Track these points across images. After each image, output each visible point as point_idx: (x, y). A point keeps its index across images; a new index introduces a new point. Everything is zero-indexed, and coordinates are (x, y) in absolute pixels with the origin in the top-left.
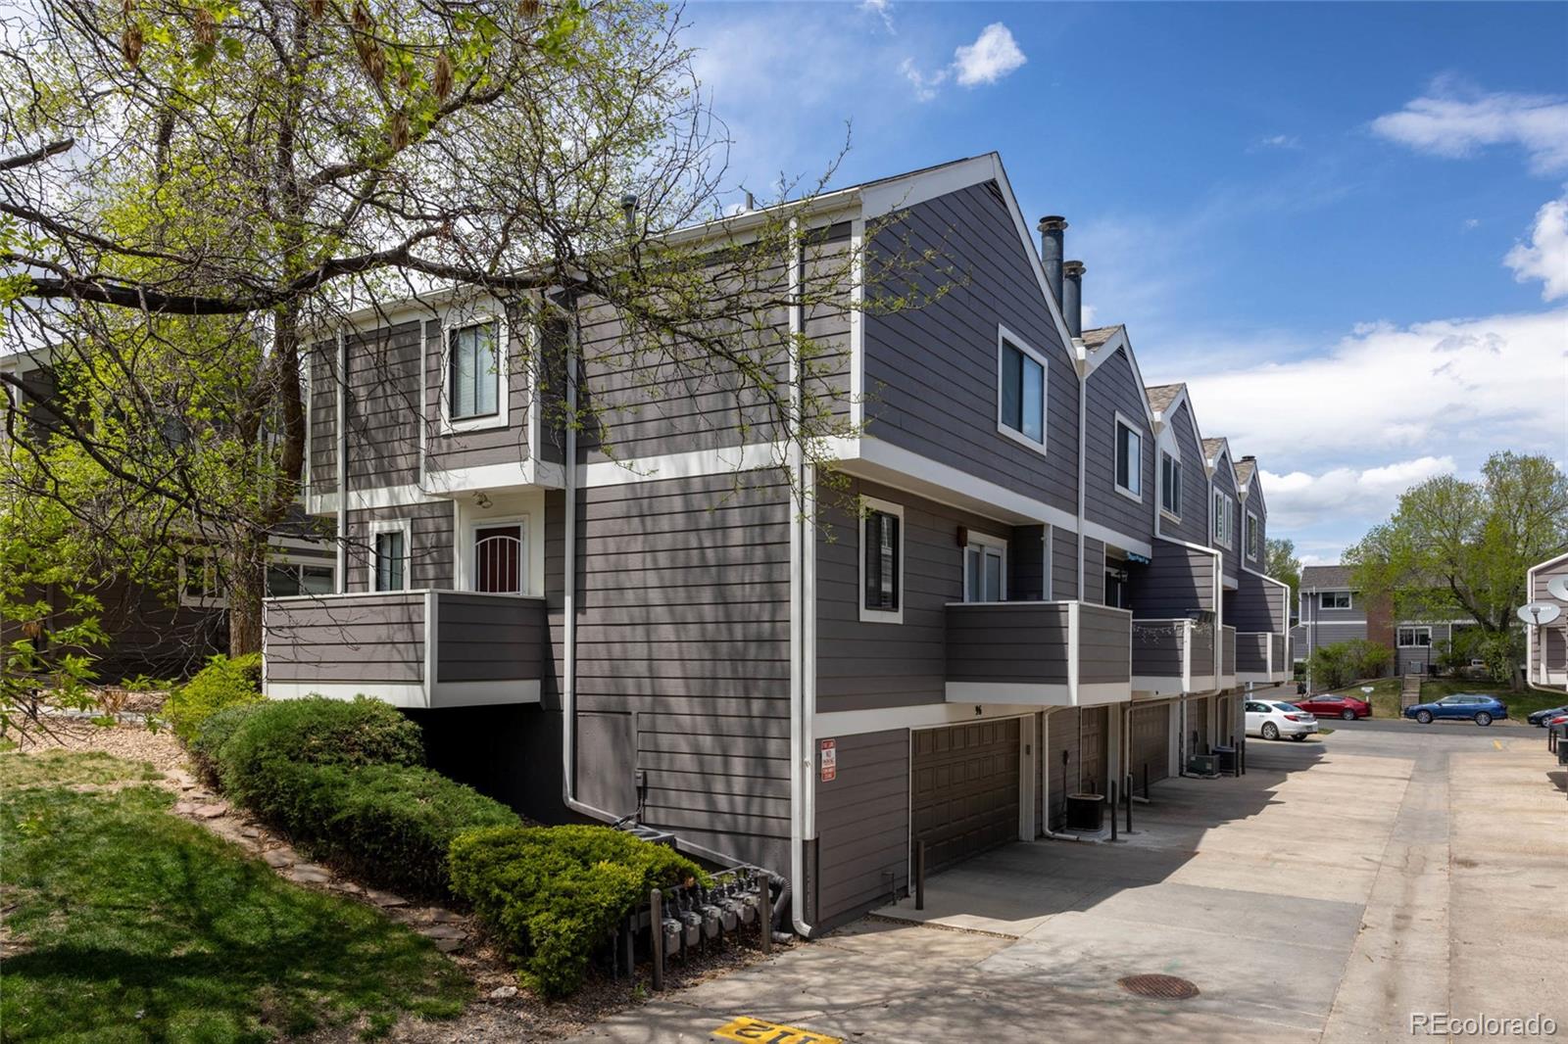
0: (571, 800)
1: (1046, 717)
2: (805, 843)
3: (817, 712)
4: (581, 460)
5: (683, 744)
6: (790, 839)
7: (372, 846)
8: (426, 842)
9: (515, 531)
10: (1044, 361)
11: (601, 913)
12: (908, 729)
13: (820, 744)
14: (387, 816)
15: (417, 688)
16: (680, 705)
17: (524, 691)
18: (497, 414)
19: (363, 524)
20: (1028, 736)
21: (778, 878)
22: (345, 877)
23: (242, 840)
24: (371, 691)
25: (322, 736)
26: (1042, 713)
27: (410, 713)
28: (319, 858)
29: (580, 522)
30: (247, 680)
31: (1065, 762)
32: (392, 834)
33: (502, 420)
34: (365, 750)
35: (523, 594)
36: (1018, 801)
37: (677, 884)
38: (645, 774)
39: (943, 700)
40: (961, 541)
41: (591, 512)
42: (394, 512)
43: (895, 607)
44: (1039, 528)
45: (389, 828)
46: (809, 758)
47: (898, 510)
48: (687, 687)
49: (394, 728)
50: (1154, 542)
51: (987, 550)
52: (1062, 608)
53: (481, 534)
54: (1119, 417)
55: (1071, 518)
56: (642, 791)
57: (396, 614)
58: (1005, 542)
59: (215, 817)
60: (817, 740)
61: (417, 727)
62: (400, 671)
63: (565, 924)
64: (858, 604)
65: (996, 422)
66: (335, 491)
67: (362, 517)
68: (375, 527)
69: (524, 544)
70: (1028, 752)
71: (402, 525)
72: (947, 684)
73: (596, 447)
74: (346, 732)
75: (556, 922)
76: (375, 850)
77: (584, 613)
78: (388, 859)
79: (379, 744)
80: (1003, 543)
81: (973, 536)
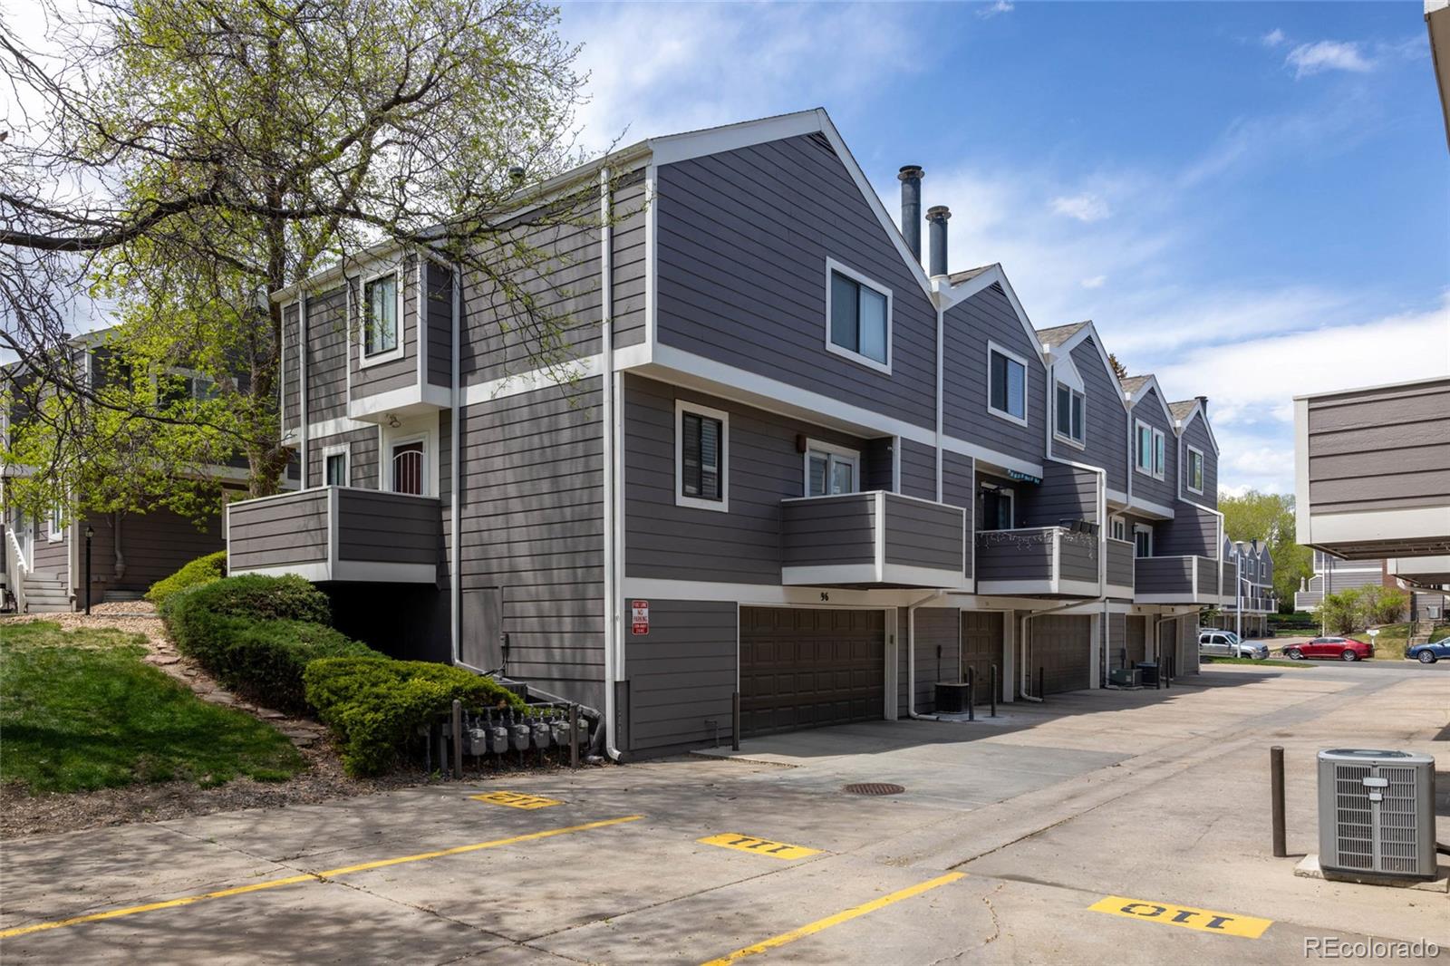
0: (457, 661)
1: (912, 612)
2: (616, 683)
3: (627, 576)
4: (463, 384)
5: (531, 609)
6: (604, 681)
7: (258, 671)
9: (419, 446)
10: (888, 292)
11: (401, 711)
12: (736, 603)
13: (630, 604)
14: (267, 648)
15: (322, 565)
16: (528, 577)
17: (423, 573)
18: (396, 348)
19: (318, 449)
20: (892, 627)
21: (596, 712)
22: (246, 700)
23: (183, 677)
24: (294, 570)
25: (240, 596)
26: (907, 608)
27: (320, 586)
28: (231, 688)
29: (463, 434)
30: (215, 568)
31: (939, 656)
32: (270, 662)
33: (399, 354)
34: (276, 610)
35: (425, 495)
36: (883, 684)
37: (490, 705)
38: (507, 637)
39: (779, 583)
40: (800, 449)
41: (471, 425)
42: (338, 439)
43: (719, 497)
44: (889, 440)
45: (268, 657)
46: (620, 612)
47: (723, 416)
48: (533, 562)
49: (304, 596)
50: (1045, 463)
51: (833, 458)
52: (869, 498)
53: (397, 450)
54: (992, 345)
55: (930, 433)
56: (506, 649)
57: (309, 508)
58: (858, 453)
59: (170, 664)
60: (626, 599)
61: (325, 596)
62: (312, 552)
63: (369, 716)
64: (674, 491)
65: (824, 342)
66: (299, 425)
67: (314, 445)
68: (327, 451)
69: (425, 455)
70: (892, 642)
71: (344, 448)
72: (784, 569)
73: (473, 371)
74: (262, 595)
75: (363, 715)
76: (260, 674)
77: (466, 508)
78: (270, 682)
79: (289, 606)
80: (857, 454)
81: (811, 443)
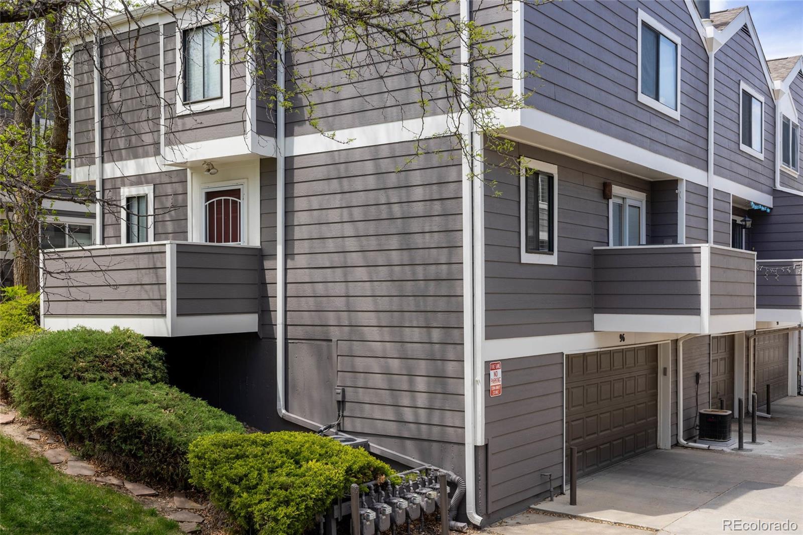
0: (284, 411)
1: (681, 344)
2: (476, 447)
3: (486, 339)
4: (289, 133)
5: (375, 365)
6: (464, 444)
7: (128, 447)
8: (170, 444)
9: (236, 193)
10: (678, 40)
11: (311, 503)
12: (562, 353)
13: (489, 366)
14: (139, 423)
15: (160, 321)
16: (373, 334)
17: (246, 323)
18: (221, 98)
19: (116, 189)
20: (665, 360)
21: (454, 477)
22: (106, 472)
23: (27, 442)
24: (125, 324)
25: (88, 359)
26: (677, 340)
27: (155, 341)
28: (86, 457)
29: (289, 184)
30: (29, 315)
31: (697, 382)
32: (143, 437)
33: (225, 102)
34: (121, 371)
35: (243, 243)
36: (657, 416)
37: (371, 481)
38: (344, 391)
39: (592, 330)
40: (606, 194)
41: (298, 175)
42: (140, 179)
43: (551, 250)
44: (672, 183)
45: (140, 432)
46: (480, 376)
47: (553, 169)
48: (379, 319)
49: (143, 353)
50: (775, 193)
51: (629, 202)
52: (695, 250)
53: (209, 195)
54: (743, 86)
55: (703, 173)
56: (341, 404)
57: (144, 262)
58: (645, 195)
59: (7, 423)
60: (485, 362)
61: (161, 352)
62: (147, 307)
63: (282, 511)
64: (519, 248)
65: (636, 93)
66: (94, 163)
67: (111, 185)
68: (126, 192)
69: (243, 202)
70: (665, 373)
71: (147, 190)
72: (596, 316)
73: (302, 122)
74: (107, 356)
75: (275, 509)
76: (130, 451)
77: (293, 259)
78: (141, 458)
79: (132, 365)
80: (642, 196)
81: (616, 190)
